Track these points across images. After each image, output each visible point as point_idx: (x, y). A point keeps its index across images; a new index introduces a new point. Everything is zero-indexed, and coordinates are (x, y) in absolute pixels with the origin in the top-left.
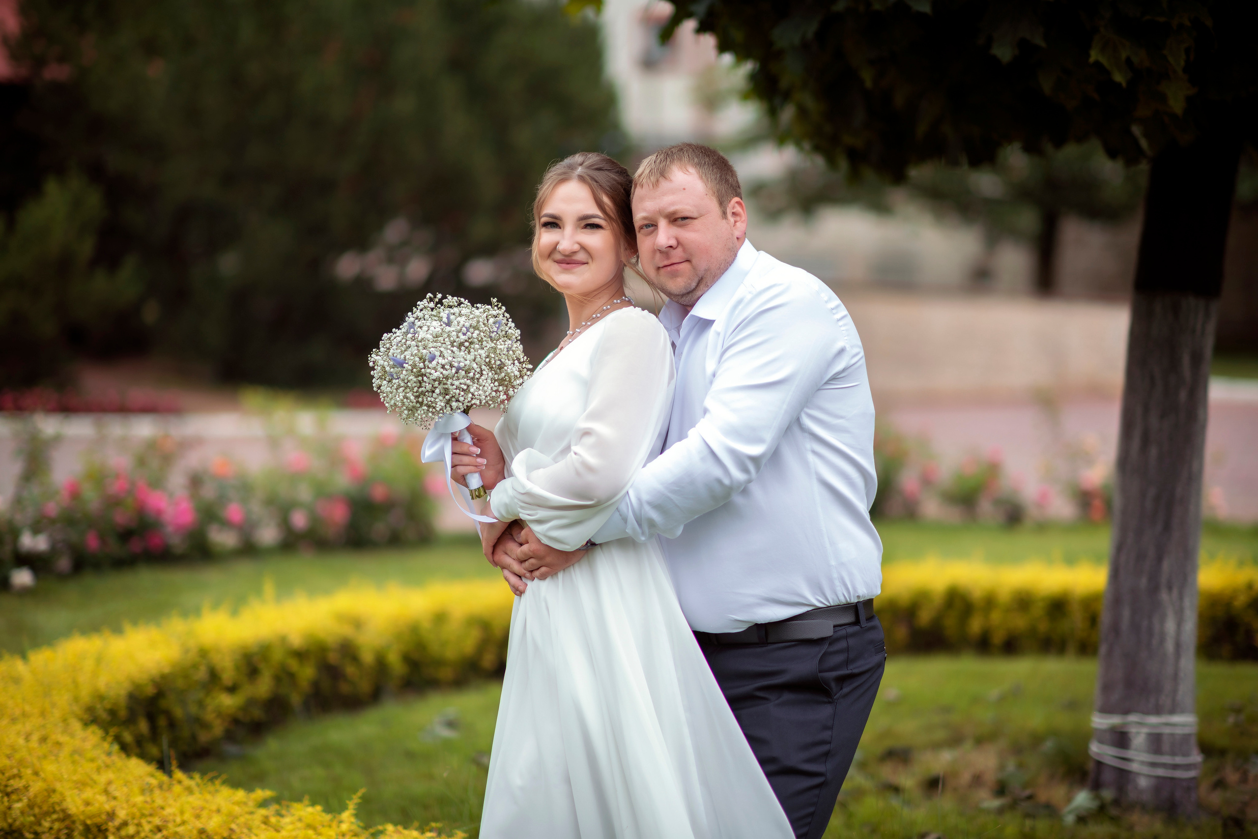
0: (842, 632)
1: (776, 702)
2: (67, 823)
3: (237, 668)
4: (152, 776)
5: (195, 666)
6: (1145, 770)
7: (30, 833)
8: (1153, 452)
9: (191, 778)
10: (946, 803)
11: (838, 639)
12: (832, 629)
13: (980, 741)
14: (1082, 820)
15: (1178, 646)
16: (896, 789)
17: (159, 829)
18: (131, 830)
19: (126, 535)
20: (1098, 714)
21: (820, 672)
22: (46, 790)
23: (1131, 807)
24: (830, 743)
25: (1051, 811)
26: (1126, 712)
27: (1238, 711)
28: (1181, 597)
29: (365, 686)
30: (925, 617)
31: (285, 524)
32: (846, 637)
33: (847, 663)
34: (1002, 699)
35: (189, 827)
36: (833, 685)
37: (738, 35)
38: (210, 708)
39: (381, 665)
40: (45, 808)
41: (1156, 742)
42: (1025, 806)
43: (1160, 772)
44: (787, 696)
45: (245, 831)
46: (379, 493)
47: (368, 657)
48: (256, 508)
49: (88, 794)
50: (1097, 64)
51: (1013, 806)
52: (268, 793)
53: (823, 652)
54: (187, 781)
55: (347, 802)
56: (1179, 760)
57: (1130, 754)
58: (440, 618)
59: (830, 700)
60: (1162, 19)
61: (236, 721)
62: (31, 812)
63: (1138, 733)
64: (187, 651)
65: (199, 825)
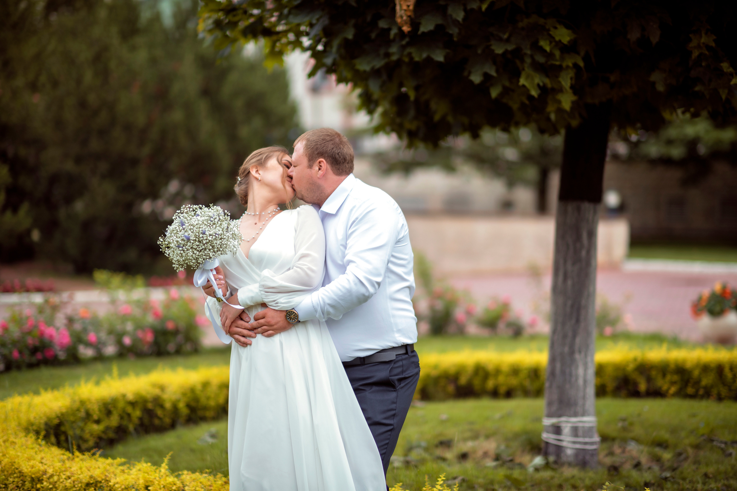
0: (400, 358)
1: (370, 391)
2: (21, 478)
3: (100, 411)
4: (63, 454)
5: (78, 410)
6: (570, 445)
7: (3, 484)
8: (569, 282)
9: (84, 455)
10: (469, 465)
11: (398, 361)
12: (395, 356)
13: (488, 437)
14: (537, 470)
15: (585, 381)
16: (444, 459)
17: (69, 478)
18: (55, 478)
19: (34, 350)
20: (546, 418)
21: (390, 376)
22: (10, 462)
23: (562, 464)
24: (395, 410)
25: (522, 466)
26: (560, 416)
27: (624, 420)
28: (586, 356)
29: (167, 421)
30: (463, 380)
31: (119, 342)
32: (402, 360)
33: (403, 372)
34: (502, 418)
35: (85, 475)
36: (396, 382)
37: (348, 74)
38: (87, 431)
39: (175, 409)
40: (10, 472)
41: (575, 431)
42: (509, 464)
43: (578, 446)
44: (375, 388)
45: (113, 476)
46: (170, 326)
47: (168, 405)
48: (103, 335)
49: (32, 463)
50: (524, 86)
51: (502, 465)
52: (123, 460)
53: (391, 367)
54: (81, 456)
55: (164, 458)
56: (587, 440)
57: (561, 437)
58: (206, 385)
59: (395, 390)
60: (558, 63)
61: (100, 438)
62: (3, 474)
63: (567, 427)
64: (74, 401)
65: (90, 474)
